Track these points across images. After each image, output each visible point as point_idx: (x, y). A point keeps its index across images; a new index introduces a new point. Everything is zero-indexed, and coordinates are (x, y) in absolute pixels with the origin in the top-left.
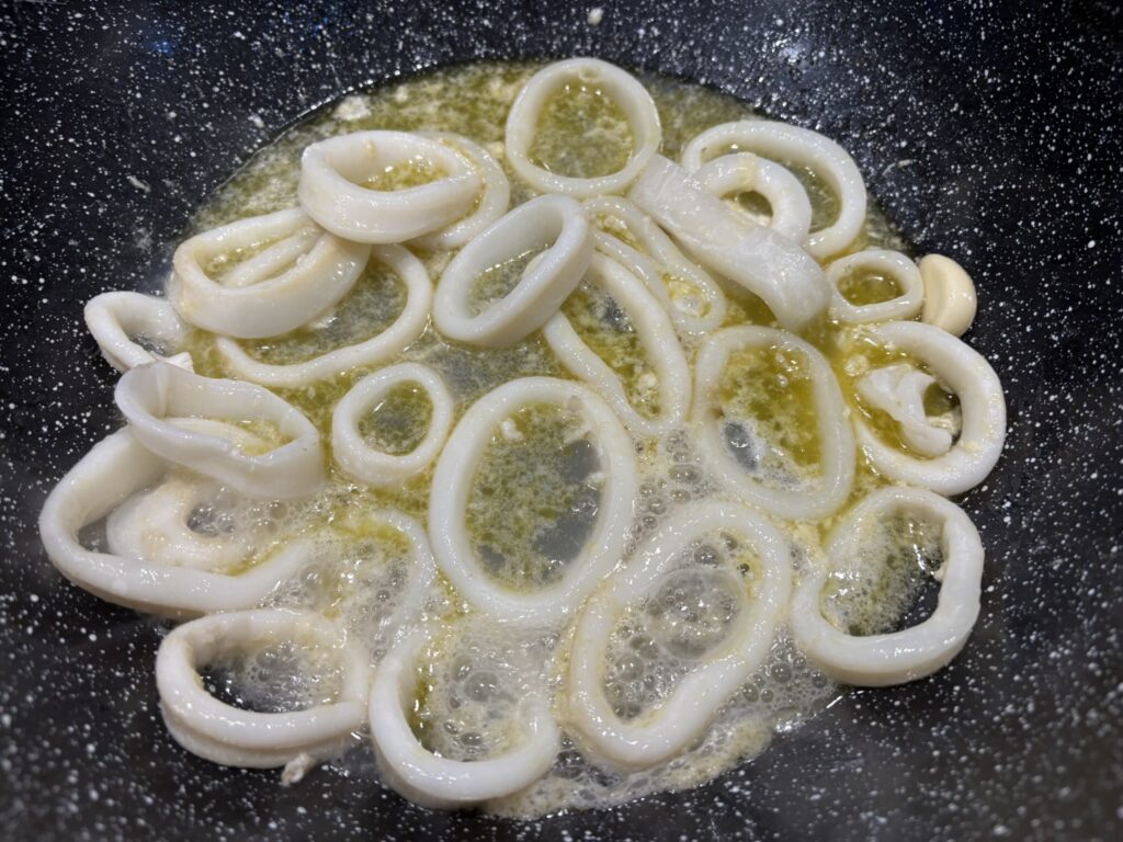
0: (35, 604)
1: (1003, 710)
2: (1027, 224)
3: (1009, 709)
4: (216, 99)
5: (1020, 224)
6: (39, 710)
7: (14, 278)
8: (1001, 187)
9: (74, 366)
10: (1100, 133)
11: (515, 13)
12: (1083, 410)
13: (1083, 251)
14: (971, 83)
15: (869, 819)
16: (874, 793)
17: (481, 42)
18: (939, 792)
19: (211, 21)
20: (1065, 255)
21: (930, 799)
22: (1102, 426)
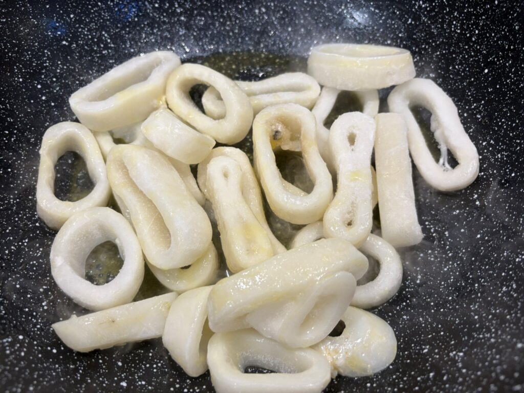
0: (22, 340)
1: (502, 290)
2: (454, 68)
3: (504, 289)
4: (59, 75)
5: (451, 68)
8: (438, 53)
9: (15, 218)
10: (479, 20)
11: (195, 12)
12: (500, 146)
13: (483, 75)
14: (415, 8)
15: (455, 355)
16: (453, 342)
17: (182, 29)
18: (483, 334)
19: (50, 38)
20: (475, 78)
21: (481, 339)
22: (511, 151)
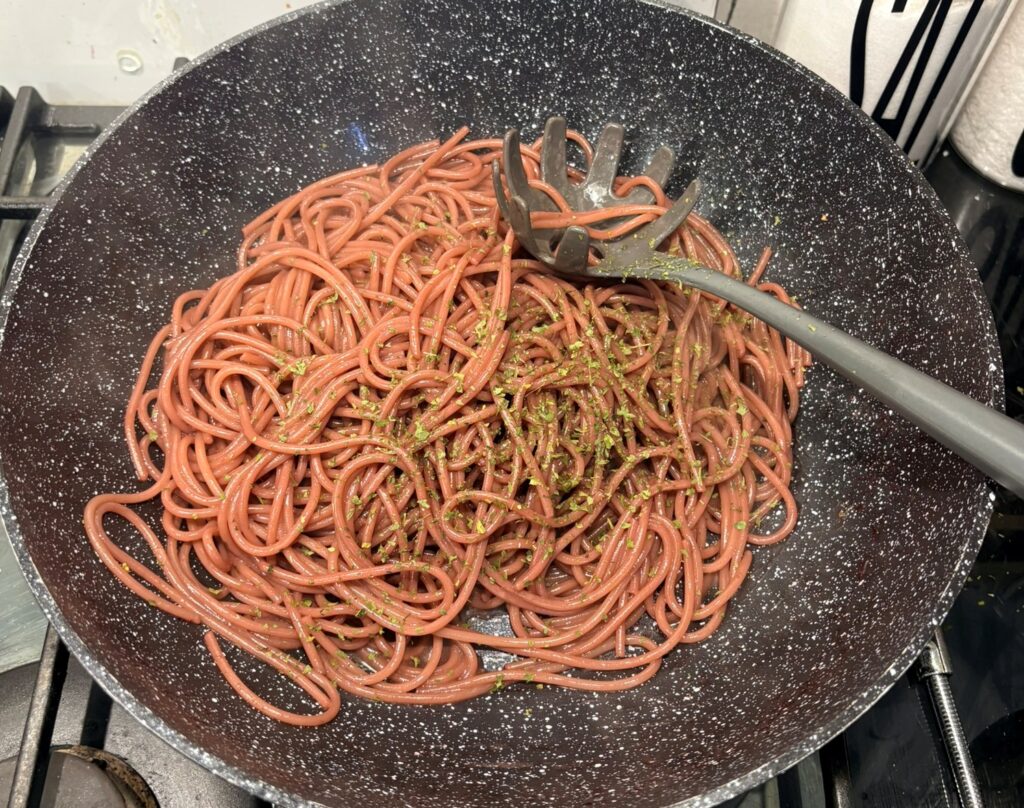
6: (470, 96)
7: (728, 190)
